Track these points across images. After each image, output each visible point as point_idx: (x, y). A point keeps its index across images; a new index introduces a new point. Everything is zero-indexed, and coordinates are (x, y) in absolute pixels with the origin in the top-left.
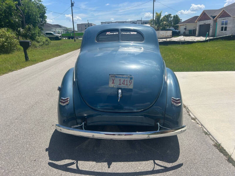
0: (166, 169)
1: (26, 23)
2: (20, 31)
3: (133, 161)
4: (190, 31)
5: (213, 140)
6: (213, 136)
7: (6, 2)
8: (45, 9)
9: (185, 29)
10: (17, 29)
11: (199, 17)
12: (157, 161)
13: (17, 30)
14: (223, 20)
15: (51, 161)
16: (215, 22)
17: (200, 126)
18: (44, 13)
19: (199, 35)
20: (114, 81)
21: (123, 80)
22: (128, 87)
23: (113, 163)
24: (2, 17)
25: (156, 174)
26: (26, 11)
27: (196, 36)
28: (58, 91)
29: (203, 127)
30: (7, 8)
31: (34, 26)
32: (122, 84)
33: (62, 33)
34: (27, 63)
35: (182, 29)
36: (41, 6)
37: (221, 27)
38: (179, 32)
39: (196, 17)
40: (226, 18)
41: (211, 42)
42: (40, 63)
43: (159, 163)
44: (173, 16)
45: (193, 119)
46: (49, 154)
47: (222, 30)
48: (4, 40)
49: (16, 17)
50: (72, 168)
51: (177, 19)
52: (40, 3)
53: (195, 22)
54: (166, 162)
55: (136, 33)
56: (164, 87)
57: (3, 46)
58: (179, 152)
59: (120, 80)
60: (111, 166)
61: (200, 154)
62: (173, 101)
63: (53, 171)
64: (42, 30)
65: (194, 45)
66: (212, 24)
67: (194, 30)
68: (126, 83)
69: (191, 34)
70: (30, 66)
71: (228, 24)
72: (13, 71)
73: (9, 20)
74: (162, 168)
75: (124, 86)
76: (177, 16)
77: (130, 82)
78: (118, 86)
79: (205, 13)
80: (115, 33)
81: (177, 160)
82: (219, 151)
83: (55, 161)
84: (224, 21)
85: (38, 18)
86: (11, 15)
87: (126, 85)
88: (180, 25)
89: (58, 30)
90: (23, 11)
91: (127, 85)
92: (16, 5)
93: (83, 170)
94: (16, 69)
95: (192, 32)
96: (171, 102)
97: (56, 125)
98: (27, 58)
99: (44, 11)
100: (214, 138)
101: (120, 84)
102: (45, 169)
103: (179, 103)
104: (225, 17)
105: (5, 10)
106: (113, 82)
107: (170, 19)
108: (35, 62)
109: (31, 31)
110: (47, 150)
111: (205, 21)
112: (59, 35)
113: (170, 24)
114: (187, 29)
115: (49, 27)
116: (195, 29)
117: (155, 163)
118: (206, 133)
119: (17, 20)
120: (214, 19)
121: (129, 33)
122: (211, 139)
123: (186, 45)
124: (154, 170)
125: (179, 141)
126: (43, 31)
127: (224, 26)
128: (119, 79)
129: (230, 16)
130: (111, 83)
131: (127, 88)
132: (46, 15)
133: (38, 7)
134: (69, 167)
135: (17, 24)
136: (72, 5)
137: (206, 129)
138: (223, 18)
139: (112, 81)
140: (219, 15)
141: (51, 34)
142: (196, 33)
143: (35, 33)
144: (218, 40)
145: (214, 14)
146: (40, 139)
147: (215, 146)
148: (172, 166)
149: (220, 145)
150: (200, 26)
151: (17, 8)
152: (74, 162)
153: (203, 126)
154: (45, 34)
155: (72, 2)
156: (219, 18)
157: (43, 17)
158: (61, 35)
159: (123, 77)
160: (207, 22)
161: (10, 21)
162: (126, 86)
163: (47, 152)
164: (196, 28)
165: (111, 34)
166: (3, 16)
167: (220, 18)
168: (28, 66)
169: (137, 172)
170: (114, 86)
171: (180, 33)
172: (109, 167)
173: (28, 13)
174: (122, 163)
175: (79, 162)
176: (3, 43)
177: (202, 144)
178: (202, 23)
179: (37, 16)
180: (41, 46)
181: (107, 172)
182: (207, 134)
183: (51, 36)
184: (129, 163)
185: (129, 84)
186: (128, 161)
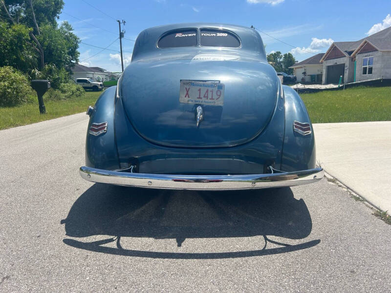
0: (288, 248)
1: (45, 62)
2: (34, 74)
3: (225, 237)
4: (312, 77)
5: (372, 208)
6: (371, 202)
7: (14, 28)
8: (77, 42)
9: (304, 73)
10: (31, 71)
11: (325, 55)
12: (271, 236)
13: (30, 73)
14: (366, 56)
15: (69, 238)
16: (352, 61)
17: (346, 190)
18: (76, 47)
19: (327, 83)
20: (189, 93)
21: (206, 90)
22: (214, 102)
23: (186, 239)
24: (6, 51)
25: (270, 254)
26: (46, 43)
27: (323, 83)
28: (88, 116)
29: (351, 191)
30: (14, 37)
31: (59, 66)
32: (204, 97)
33: (104, 80)
34: (43, 115)
35: (298, 73)
36: (71, 36)
37: (362, 68)
38: (295, 78)
39: (321, 55)
40: (371, 53)
41: (348, 89)
42: (64, 117)
43: (275, 239)
44: (284, 55)
45: (330, 180)
46: (66, 228)
47: (365, 72)
48: (6, 84)
49: (28, 53)
50: (108, 246)
51: (289, 60)
52: (71, 32)
53: (320, 61)
54: (289, 238)
55: (227, 35)
56: (277, 109)
57: (4, 94)
58: (311, 224)
59: (200, 90)
60: (182, 244)
61: (352, 227)
62: (296, 127)
63: (71, 251)
64: (71, 73)
65: (320, 94)
66: (347, 64)
67: (318, 75)
68: (210, 97)
69: (314, 81)
70: (48, 121)
71: (374, 63)
72: (17, 126)
73: (17, 57)
74: (281, 246)
75: (206, 101)
76: (291, 54)
77: (219, 94)
78: (196, 101)
79: (335, 47)
80: (190, 35)
81: (309, 234)
82: (386, 222)
83: (77, 237)
84: (367, 59)
85: (66, 54)
86: (21, 49)
87: (210, 99)
88: (296, 68)
89: (97, 75)
90: (42, 44)
91: (212, 99)
92: (30, 33)
93: (130, 249)
94: (23, 123)
95: (316, 78)
96: (294, 130)
97: (81, 169)
98: (42, 109)
99: (76, 45)
100: (372, 205)
101: (200, 98)
102: (57, 248)
103: (309, 129)
104: (368, 52)
105: (11, 40)
106: (187, 94)
107: (278, 59)
108: (56, 115)
109: (53, 76)
110: (62, 222)
111: (336, 59)
112: (99, 83)
113: (279, 67)
114: (308, 73)
115: (84, 71)
116: (319, 73)
117: (266, 239)
118: (357, 199)
119: (31, 57)
120: (350, 55)
121: (215, 35)
122: (367, 206)
123: (307, 95)
124: (266, 249)
125: (308, 209)
126: (72, 76)
127: (367, 66)
128: (198, 88)
129: (377, 50)
130: (184, 96)
131: (212, 104)
132: (78, 50)
133: (67, 38)
134: (103, 245)
135: (30, 64)
136: (121, 35)
137: (356, 193)
138: (366, 54)
139: (185, 92)
140: (359, 50)
141: (86, 81)
142: (322, 81)
143: (59, 78)
144: (359, 87)
145: (351, 48)
146: (52, 207)
147: (376, 215)
148: (300, 243)
149: (385, 214)
150: (329, 68)
151: (32, 39)
152: (112, 239)
153: (350, 189)
154: (76, 81)
155: (122, 31)
156: (359, 54)
157: (73, 53)
158: (101, 83)
159: (204, 85)
160: (340, 61)
161: (18, 59)
162: (211, 101)
163: (64, 224)
164: (322, 72)
165: (184, 35)
166: (7, 49)
167: (361, 53)
168: (44, 120)
169: (233, 253)
170: (188, 101)
171: (296, 80)
172: (179, 245)
173: (49, 46)
174: (205, 239)
175: (122, 238)
176: (5, 89)
177: (352, 212)
178: (331, 63)
179: (64, 51)
180: (69, 97)
181: (175, 252)
182: (359, 199)
183: (86, 85)
184: (217, 239)
185: (215, 96)
186: (215, 237)
